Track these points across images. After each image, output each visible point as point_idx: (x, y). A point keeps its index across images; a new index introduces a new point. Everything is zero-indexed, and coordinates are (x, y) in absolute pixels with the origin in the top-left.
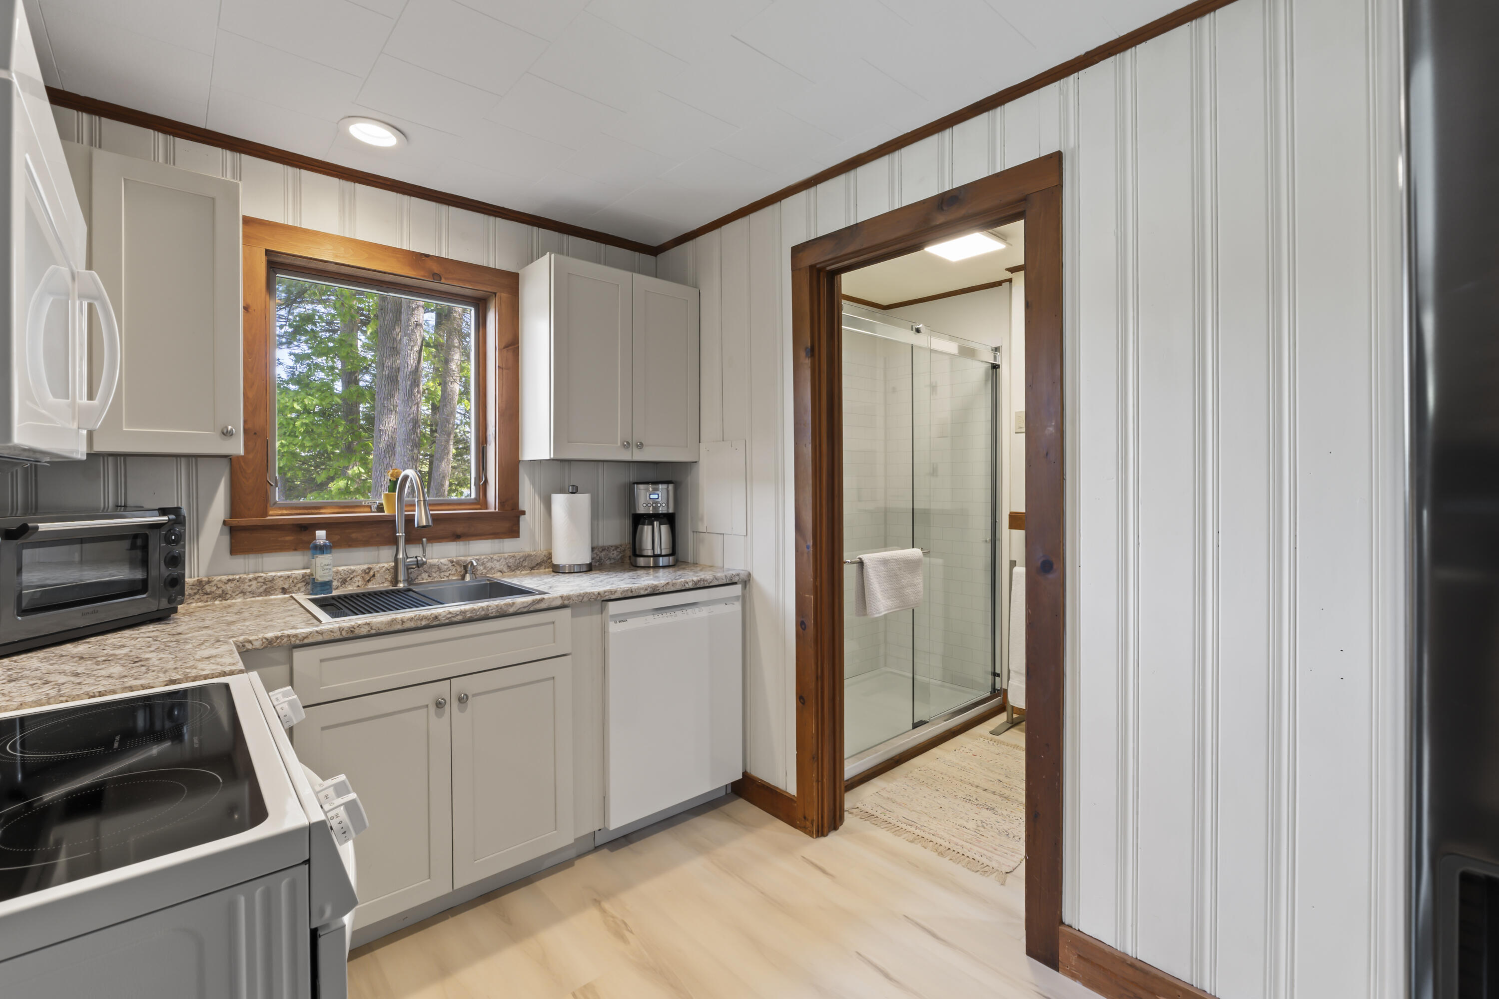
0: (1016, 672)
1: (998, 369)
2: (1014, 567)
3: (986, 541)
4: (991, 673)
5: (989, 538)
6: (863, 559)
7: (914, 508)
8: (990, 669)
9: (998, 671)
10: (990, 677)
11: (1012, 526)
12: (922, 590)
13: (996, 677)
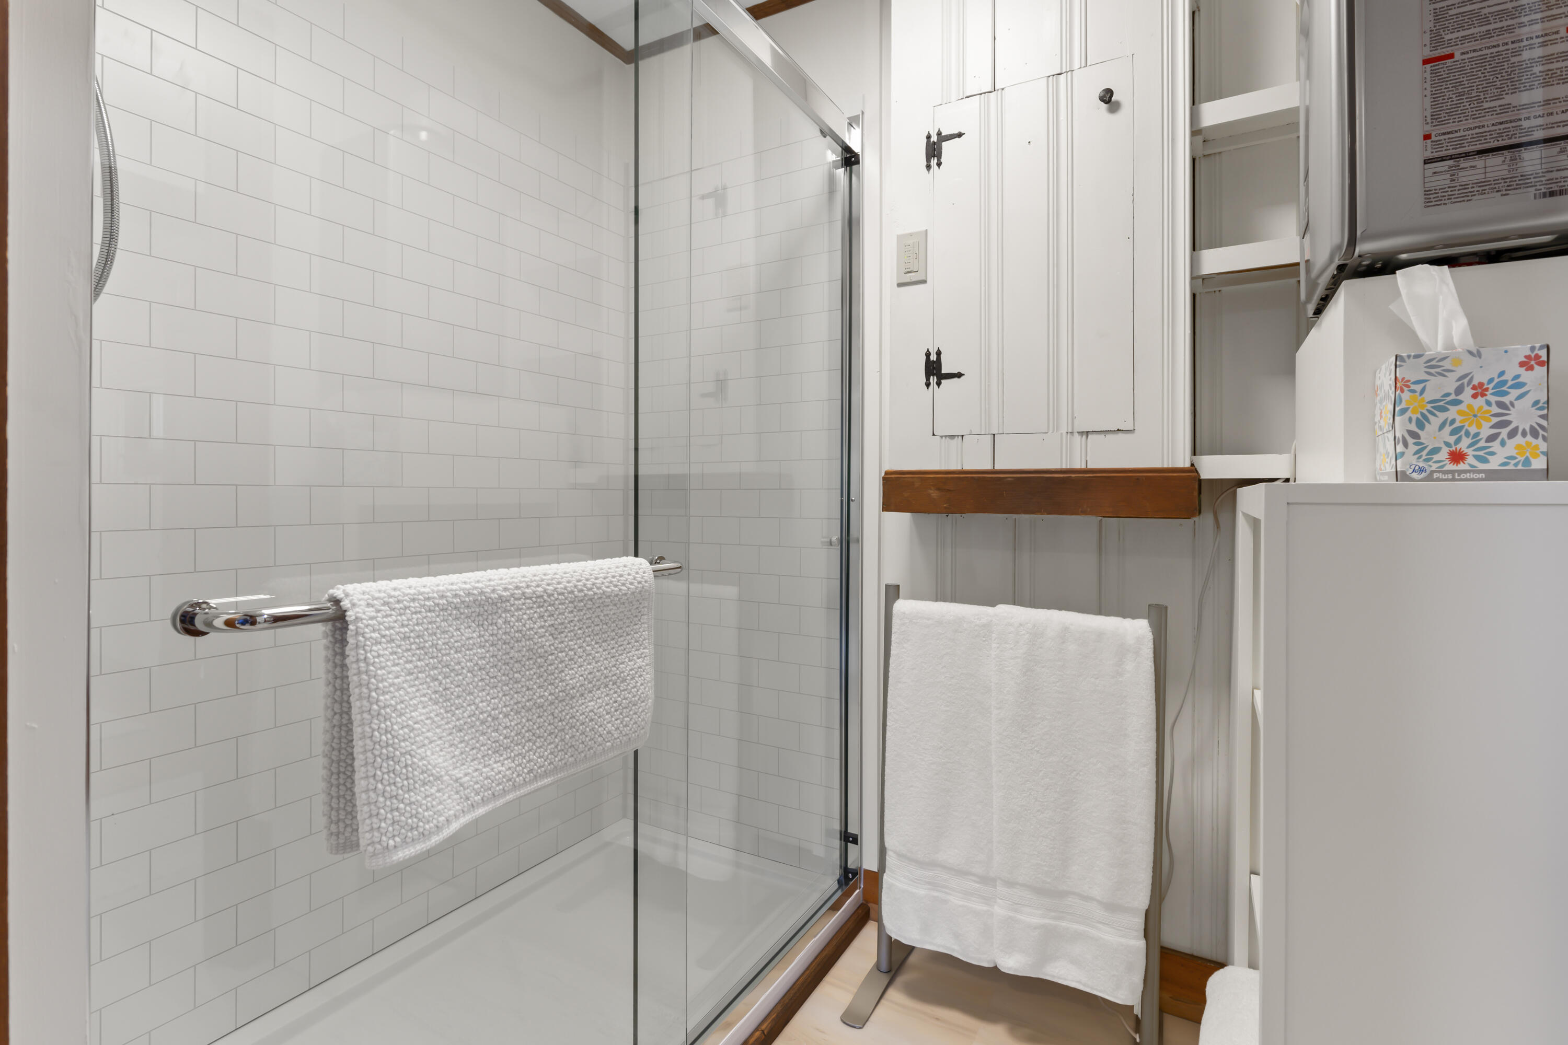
0: (900, 856)
1: (854, 167)
2: (894, 602)
3: (831, 543)
4: (838, 836)
5: (836, 538)
6: (345, 604)
7: (640, 473)
8: (836, 826)
9: (852, 829)
10: (836, 843)
11: (888, 505)
12: (651, 693)
13: (849, 844)
